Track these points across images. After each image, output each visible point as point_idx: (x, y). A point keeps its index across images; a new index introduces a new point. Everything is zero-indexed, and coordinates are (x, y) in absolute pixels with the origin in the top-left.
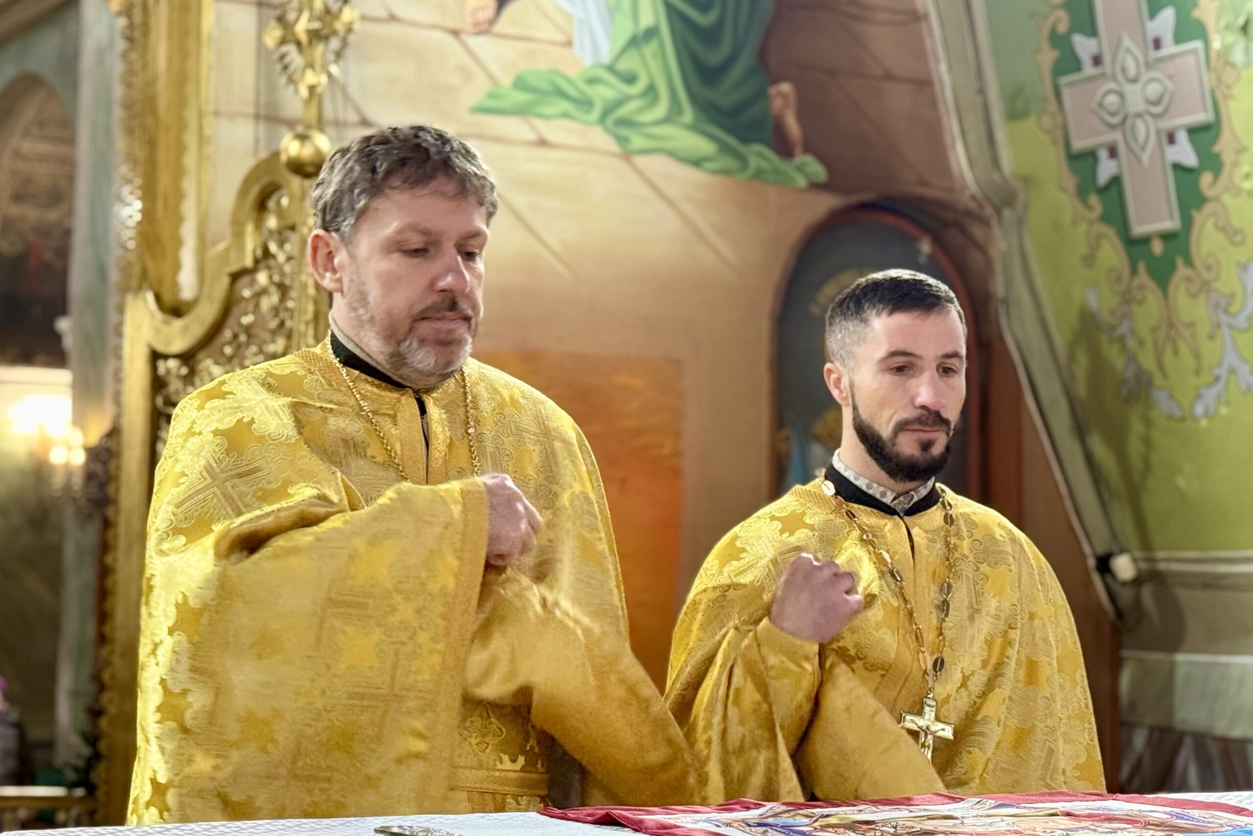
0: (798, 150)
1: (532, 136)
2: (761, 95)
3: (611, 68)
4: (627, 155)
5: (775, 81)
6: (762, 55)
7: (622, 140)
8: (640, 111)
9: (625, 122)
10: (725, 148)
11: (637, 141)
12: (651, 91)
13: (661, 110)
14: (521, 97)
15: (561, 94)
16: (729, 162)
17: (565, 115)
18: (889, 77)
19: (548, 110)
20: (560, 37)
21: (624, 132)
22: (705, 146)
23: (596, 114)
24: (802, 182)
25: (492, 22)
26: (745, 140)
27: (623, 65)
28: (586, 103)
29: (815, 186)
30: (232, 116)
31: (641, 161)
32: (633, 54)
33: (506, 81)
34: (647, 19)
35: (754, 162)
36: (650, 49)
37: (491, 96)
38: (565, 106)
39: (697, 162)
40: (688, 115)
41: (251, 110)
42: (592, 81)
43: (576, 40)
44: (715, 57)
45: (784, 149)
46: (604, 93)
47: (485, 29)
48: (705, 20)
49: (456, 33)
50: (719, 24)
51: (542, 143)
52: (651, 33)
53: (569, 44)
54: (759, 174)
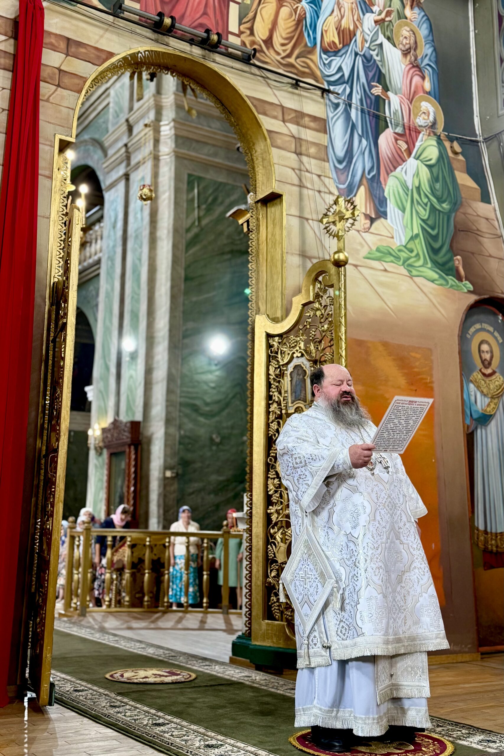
0: (464, 280)
1: (382, 268)
2: (451, 260)
3: (405, 247)
4: (411, 277)
5: (456, 255)
6: (451, 246)
7: (410, 271)
8: (415, 262)
9: (410, 265)
10: (441, 277)
11: (414, 273)
12: (418, 255)
13: (421, 262)
14: (378, 254)
15: (391, 254)
16: (442, 281)
17: (392, 262)
18: (490, 256)
19: (387, 260)
20: (391, 236)
21: (410, 269)
22: (436, 276)
23: (401, 263)
24: (466, 291)
25: (369, 229)
26: (447, 275)
27: (409, 246)
28: (398, 258)
29: (470, 292)
30: (292, 254)
31: (415, 279)
32: (412, 242)
33: (374, 249)
34: (416, 231)
35: (450, 282)
36: (417, 241)
37: (369, 253)
38: (392, 258)
39: (433, 281)
40: (429, 265)
41: (298, 253)
42: (400, 251)
43: (395, 237)
44: (436, 246)
45: (460, 279)
46: (403, 255)
47: (367, 230)
48: (434, 233)
49: (358, 231)
50: (438, 234)
51: (385, 270)
52: (417, 236)
53: (393, 238)
54: (452, 286)
